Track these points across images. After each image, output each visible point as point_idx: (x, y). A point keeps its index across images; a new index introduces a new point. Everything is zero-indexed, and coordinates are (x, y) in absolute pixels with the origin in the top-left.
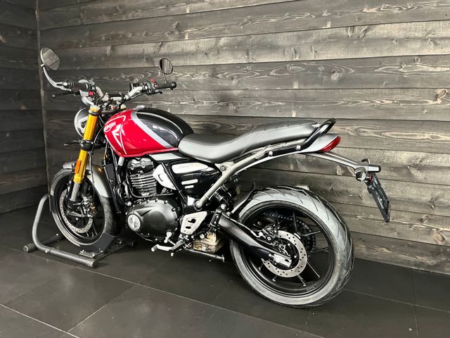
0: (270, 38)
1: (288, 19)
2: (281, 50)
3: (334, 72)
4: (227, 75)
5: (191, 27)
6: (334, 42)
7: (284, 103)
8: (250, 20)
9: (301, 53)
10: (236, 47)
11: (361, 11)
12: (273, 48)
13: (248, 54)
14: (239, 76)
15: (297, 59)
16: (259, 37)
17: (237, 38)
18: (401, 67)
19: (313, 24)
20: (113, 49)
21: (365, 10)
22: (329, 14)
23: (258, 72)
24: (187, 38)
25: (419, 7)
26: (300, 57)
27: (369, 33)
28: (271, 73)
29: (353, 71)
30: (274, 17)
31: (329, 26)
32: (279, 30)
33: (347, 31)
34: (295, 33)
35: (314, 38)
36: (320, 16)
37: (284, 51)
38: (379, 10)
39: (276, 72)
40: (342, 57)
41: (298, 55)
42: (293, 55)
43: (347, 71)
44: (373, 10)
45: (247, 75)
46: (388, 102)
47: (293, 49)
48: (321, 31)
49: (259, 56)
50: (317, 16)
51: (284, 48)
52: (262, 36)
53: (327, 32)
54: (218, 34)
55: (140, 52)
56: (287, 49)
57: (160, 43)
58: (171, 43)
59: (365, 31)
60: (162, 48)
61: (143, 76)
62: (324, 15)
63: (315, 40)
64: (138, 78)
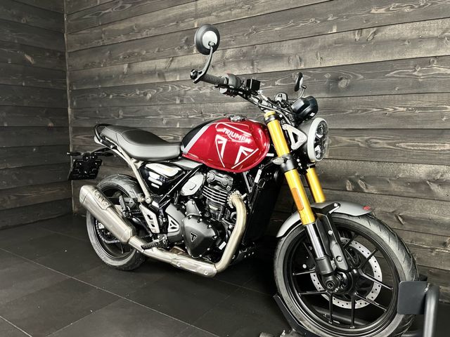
0: (274, 48)
1: (293, 26)
2: (286, 59)
3: (341, 79)
6: (340, 47)
8: (254, 30)
9: (305, 60)
10: (241, 58)
11: (369, 12)
12: (278, 57)
13: (253, 65)
15: (302, 67)
16: (264, 47)
17: (243, 49)
18: (415, 71)
19: (318, 30)
20: (129, 67)
21: (373, 11)
22: (335, 18)
23: (263, 83)
24: (195, 51)
25: (432, 4)
26: (305, 65)
27: (379, 35)
28: (276, 83)
29: (362, 77)
30: (279, 26)
31: (335, 31)
33: (355, 35)
34: (300, 40)
35: (320, 44)
36: (326, 20)
37: (289, 60)
38: (388, 10)
39: (281, 82)
40: (349, 62)
41: (303, 63)
42: (297, 63)
43: (356, 77)
44: (382, 11)
46: (402, 109)
47: (297, 57)
48: (327, 36)
49: (264, 66)
50: (322, 21)
51: (289, 57)
52: (266, 46)
53: (333, 37)
54: (224, 47)
55: (152, 69)
56: (291, 57)
57: (171, 59)
58: (181, 58)
59: (375, 33)
60: (173, 63)
61: (155, 91)
62: (330, 19)
63: (320, 46)
64: (150, 93)
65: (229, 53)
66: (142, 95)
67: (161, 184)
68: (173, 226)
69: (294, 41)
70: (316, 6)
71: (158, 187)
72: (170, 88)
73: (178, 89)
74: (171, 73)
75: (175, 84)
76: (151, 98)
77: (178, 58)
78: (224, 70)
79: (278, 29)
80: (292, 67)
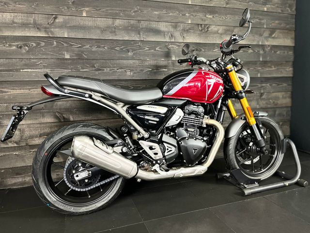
0: (154, 25)
2: (162, 34)
3: (194, 50)
4: (124, 48)
5: (88, 7)
6: (193, 32)
8: (139, 9)
9: (175, 37)
10: (130, 28)
11: (205, 16)
12: (157, 32)
13: (139, 34)
14: (133, 50)
15: (173, 40)
16: (147, 23)
17: (129, 21)
19: (180, 20)
21: (207, 16)
23: (148, 47)
24: (84, 14)
26: (175, 39)
27: (210, 29)
28: (157, 49)
29: (203, 50)
30: (157, 11)
31: (190, 22)
32: (160, 19)
33: (199, 27)
34: (171, 23)
36: (185, 15)
38: (213, 17)
39: (160, 48)
41: (173, 38)
42: (170, 37)
43: (201, 50)
44: (211, 17)
45: (140, 49)
47: (170, 34)
48: (185, 24)
49: (147, 36)
50: (183, 15)
51: (164, 32)
52: (148, 22)
53: (188, 25)
54: (114, 17)
55: (28, 22)
56: (166, 33)
57: (54, 16)
58: (67, 17)
59: (208, 28)
60: (57, 21)
61: (34, 45)
62: (187, 15)
63: (182, 30)
64: (27, 46)
65: (118, 22)
66: (14, 48)
67: (158, 120)
68: (170, 149)
69: (167, 23)
70: (178, 5)
71: (155, 123)
72: (55, 43)
73: (65, 45)
74: (57, 30)
75: (61, 40)
76: (28, 51)
77: (64, 17)
78: (116, 35)
79: (156, 13)
80: (167, 40)
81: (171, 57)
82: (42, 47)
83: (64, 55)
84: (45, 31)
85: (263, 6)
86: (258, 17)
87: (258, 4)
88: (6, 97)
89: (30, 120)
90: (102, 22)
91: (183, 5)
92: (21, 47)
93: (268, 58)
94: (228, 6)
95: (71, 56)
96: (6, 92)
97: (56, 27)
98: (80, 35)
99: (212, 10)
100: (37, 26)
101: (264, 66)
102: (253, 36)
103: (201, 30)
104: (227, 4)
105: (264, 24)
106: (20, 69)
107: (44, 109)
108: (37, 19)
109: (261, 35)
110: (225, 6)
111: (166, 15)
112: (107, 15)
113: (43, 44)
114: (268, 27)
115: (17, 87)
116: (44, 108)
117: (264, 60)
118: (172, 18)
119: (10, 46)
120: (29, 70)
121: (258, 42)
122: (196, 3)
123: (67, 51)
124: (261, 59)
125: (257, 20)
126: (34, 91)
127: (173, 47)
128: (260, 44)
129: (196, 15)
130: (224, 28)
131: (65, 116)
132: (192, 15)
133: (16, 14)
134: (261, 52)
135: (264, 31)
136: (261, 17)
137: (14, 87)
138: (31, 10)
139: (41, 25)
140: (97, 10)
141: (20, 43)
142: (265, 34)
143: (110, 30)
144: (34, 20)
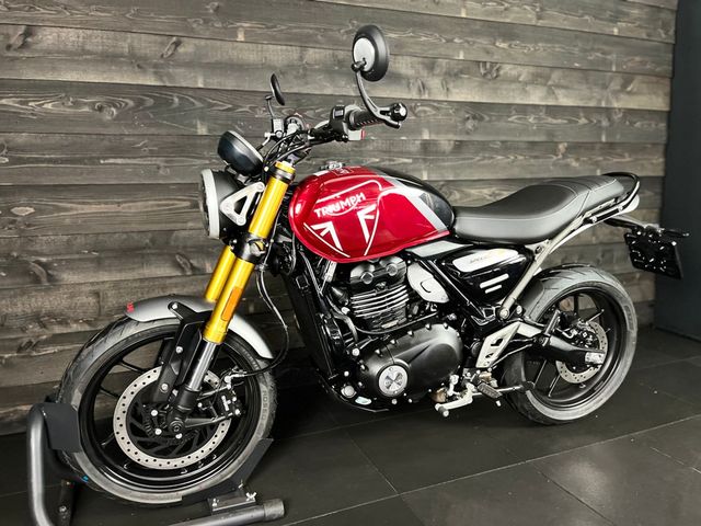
1: (412, 37)
2: (404, 82)
3: (468, 118)
4: (322, 113)
5: (249, 19)
6: (467, 79)
7: (410, 161)
9: (429, 90)
10: (336, 68)
11: (494, 44)
12: (395, 78)
15: (426, 97)
17: (336, 52)
19: (442, 51)
21: (497, 44)
24: (241, 37)
26: (429, 94)
27: (501, 72)
29: (487, 119)
30: (394, 32)
31: (461, 57)
32: (400, 50)
34: (421, 59)
35: (444, 70)
36: (452, 41)
37: (409, 83)
38: (510, 46)
41: (427, 92)
42: (420, 90)
43: (482, 119)
44: (505, 45)
47: (419, 82)
48: (452, 62)
50: (448, 41)
51: (408, 78)
53: (458, 64)
54: (304, 42)
55: (118, 51)
56: (411, 81)
57: (174, 39)
58: (203, 42)
59: (498, 70)
60: (181, 50)
61: (131, 103)
62: (456, 40)
63: (446, 73)
64: (115, 106)
65: (313, 55)
66: (86, 109)
69: (413, 59)
70: (438, 19)
72: (176, 100)
73: (198, 104)
74: (181, 70)
75: (190, 93)
76: (117, 118)
77: (197, 41)
78: (307, 83)
79: (393, 36)
80: (414, 95)
81: (420, 133)
82: (149, 108)
83: (195, 126)
84: (155, 73)
85: (611, 24)
86: (601, 47)
87: (601, 19)
88: (68, 221)
89: (120, 271)
90: (279, 54)
91: (449, 19)
92: (100, 109)
93: (618, 137)
94: (540, 23)
95: (209, 130)
96: (66, 210)
97: (179, 65)
98: (230, 84)
99: (508, 32)
100: (138, 62)
101: (610, 154)
102: (590, 88)
103: (485, 74)
104: (539, 18)
105: (611, 64)
106: (99, 158)
107: (149, 248)
108: (136, 44)
109: (605, 87)
110: (534, 23)
111: (412, 40)
112: (290, 40)
113: (150, 102)
114: (620, 70)
115: (91, 197)
116: (150, 244)
117: (610, 140)
118: (425, 48)
119: (76, 104)
120: (119, 161)
121: (600, 101)
122: (476, 15)
123: (202, 119)
124: (604, 139)
125: (599, 54)
126: (130, 207)
127: (425, 112)
128: (603, 105)
129: (474, 42)
130: (532, 69)
131: (194, 262)
132: (468, 42)
133: (89, 32)
134: (605, 123)
135: (611, 79)
136: (606, 48)
137: (84, 197)
138: (125, 24)
139: (145, 58)
140: (268, 28)
141: (98, 100)
142: (612, 84)
143: (294, 73)
144: (131, 47)
